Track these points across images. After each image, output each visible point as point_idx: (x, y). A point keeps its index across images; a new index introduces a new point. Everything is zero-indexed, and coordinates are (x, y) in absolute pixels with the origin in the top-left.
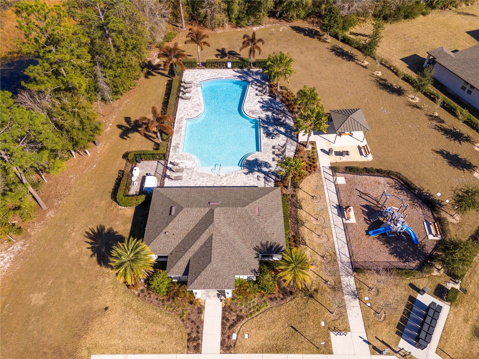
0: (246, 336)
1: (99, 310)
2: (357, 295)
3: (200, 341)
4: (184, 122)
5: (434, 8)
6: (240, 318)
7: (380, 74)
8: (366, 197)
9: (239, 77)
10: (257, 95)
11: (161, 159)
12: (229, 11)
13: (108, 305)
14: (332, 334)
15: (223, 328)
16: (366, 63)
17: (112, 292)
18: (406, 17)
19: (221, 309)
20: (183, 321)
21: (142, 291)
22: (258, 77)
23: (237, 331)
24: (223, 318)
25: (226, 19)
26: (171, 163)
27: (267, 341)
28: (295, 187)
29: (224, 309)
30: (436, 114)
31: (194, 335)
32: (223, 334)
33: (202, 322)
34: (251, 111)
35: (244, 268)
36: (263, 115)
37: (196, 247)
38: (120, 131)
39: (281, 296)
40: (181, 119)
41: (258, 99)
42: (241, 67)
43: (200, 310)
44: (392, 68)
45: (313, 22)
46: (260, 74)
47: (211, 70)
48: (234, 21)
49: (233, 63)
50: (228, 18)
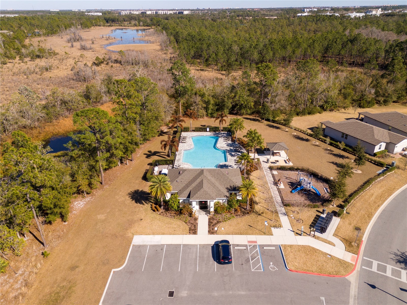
0: (223, 229)
1: (137, 220)
2: (286, 214)
3: (196, 230)
4: (183, 151)
5: (325, 110)
6: (218, 222)
7: (295, 134)
8: (290, 179)
9: (214, 135)
10: (224, 141)
11: (170, 164)
12: (206, 109)
13: (142, 218)
14: (272, 229)
15: (209, 225)
16: (287, 130)
17: (144, 213)
18: (309, 113)
19: (208, 219)
20: (186, 223)
21: (162, 212)
22: (225, 135)
23: (217, 227)
24: (209, 222)
25: (205, 113)
26: (176, 166)
27: (235, 231)
28: (248, 174)
29: (209, 219)
30: (329, 149)
31: (193, 228)
32: (209, 228)
33: (197, 224)
34: (221, 147)
35: (220, 195)
36: (228, 148)
37: (194, 185)
38: (146, 156)
39: (242, 214)
40: (181, 150)
41: (226, 142)
42: (214, 131)
43: (196, 219)
44: (302, 131)
45: (255, 116)
46: (226, 134)
47: (197, 133)
48: (209, 115)
49: (210, 129)
50: (206, 113)
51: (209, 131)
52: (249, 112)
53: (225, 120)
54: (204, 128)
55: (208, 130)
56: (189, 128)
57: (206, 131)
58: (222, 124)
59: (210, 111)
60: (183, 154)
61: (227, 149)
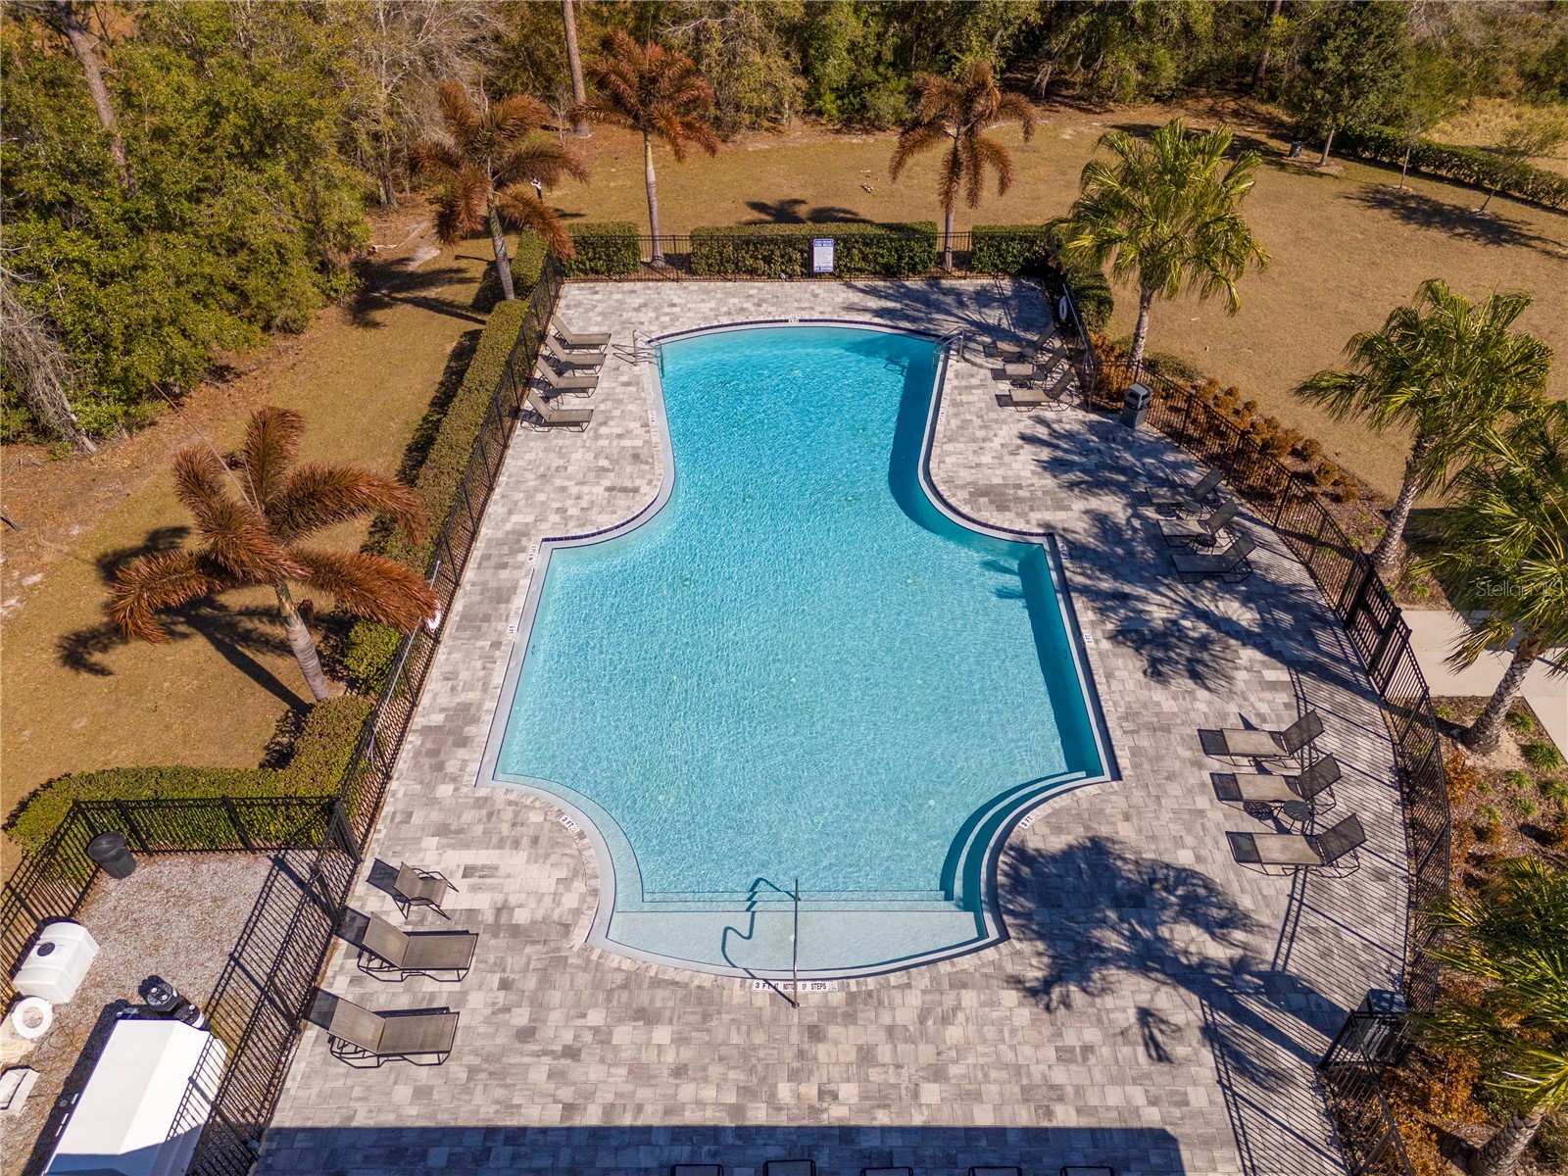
4: (534, 557)
9: (880, 313)
10: (1003, 401)
12: (805, 40)
22: (994, 316)
25: (793, 84)
26: (384, 877)
34: (979, 492)
36: (1074, 515)
40: (516, 541)
41: (1019, 421)
42: (889, 272)
45: (1213, 112)
46: (1004, 302)
47: (718, 287)
48: (829, 103)
49: (842, 248)
50: (801, 82)
51: (838, 273)
52: (1169, 71)
53: (998, 156)
54: (789, 242)
55: (824, 256)
56: (631, 243)
57: (809, 273)
58: (973, 197)
59: (835, 69)
60: (533, 617)
61: (1058, 518)
